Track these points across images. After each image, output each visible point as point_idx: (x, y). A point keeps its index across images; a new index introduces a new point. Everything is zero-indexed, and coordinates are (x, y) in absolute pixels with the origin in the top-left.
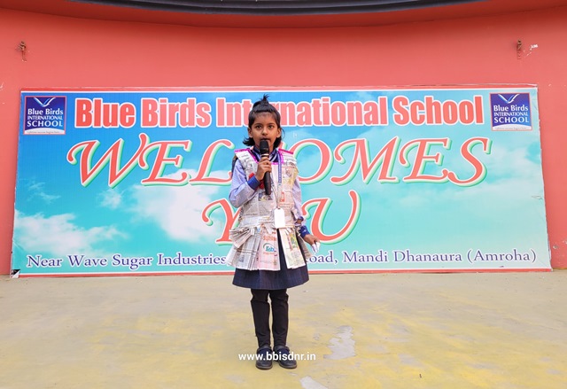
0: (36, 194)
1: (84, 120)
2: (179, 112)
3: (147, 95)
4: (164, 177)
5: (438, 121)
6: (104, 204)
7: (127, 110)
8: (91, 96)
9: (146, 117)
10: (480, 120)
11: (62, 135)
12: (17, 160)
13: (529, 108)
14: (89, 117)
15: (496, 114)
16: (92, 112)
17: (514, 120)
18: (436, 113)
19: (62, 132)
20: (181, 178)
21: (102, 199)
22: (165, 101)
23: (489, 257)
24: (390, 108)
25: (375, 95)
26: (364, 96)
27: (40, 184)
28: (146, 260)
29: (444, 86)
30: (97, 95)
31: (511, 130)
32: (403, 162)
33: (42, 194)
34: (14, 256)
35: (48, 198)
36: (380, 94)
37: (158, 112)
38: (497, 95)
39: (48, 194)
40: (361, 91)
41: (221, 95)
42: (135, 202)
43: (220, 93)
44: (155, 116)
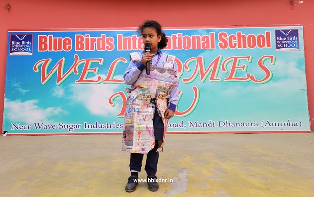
0: (16, 89)
1: (43, 47)
2: (96, 42)
3: (78, 33)
4: (87, 79)
5: (245, 46)
6: (54, 94)
7: (67, 42)
8: (47, 34)
9: (78, 45)
10: (269, 45)
11: (31, 56)
12: (6, 70)
13: (298, 38)
14: (46, 45)
15: (278, 42)
16: (48, 43)
17: (289, 45)
18: (244, 42)
19: (31, 54)
20: (98, 80)
21: (53, 92)
22: (88, 36)
23: (274, 124)
24: (217, 39)
25: (208, 32)
26: (201, 32)
27: (18, 83)
28: (78, 126)
29: (248, 26)
30: (50, 33)
31: (287, 51)
32: (224, 70)
33: (20, 89)
34: (4, 124)
35: (23, 91)
36: (211, 31)
37: (84, 42)
38: (279, 31)
39: (23, 89)
40: (200, 30)
41: (120, 33)
42: (71, 93)
43: (119, 32)
44: (82, 45)
